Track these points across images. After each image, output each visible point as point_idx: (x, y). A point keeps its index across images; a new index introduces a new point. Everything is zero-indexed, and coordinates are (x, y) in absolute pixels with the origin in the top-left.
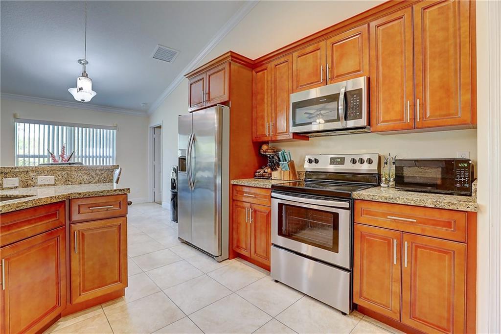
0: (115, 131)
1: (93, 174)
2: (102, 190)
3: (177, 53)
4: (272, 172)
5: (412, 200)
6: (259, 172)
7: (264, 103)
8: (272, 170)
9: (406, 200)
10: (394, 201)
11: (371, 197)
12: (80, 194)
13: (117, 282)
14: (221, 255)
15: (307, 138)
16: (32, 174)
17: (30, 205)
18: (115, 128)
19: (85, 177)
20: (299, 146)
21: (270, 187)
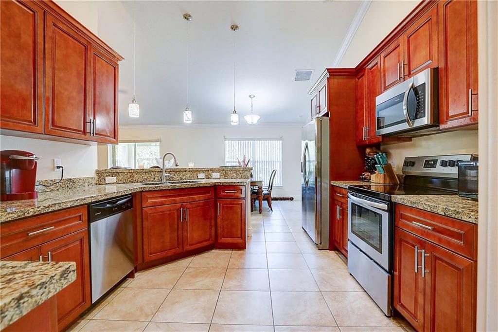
0: (281, 141)
1: (238, 173)
2: (231, 182)
3: (313, 72)
4: (371, 176)
5: (429, 206)
6: (363, 175)
7: (363, 109)
8: (371, 174)
9: (424, 205)
10: (417, 205)
11: (402, 200)
12: (221, 183)
13: (239, 238)
14: (321, 244)
15: (410, 139)
16: (210, 172)
17: (196, 186)
18: (281, 139)
19: (234, 174)
20: (404, 147)
21: (347, 188)
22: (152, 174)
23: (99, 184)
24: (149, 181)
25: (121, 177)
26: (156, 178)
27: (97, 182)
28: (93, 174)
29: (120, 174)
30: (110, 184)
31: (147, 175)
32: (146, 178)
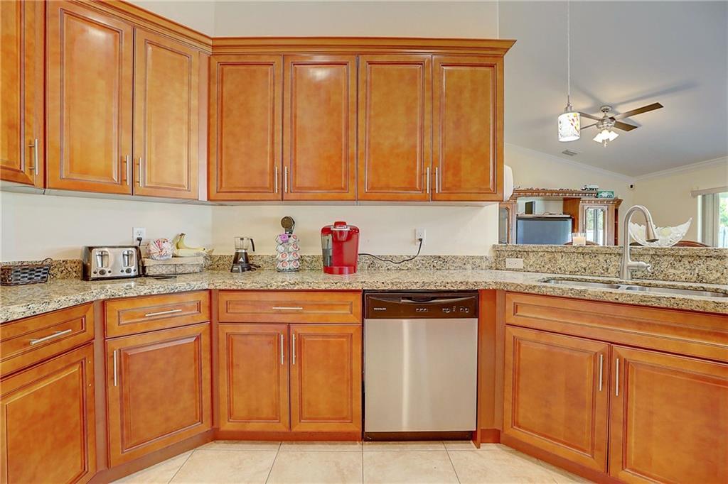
17: (664, 304)
22: (601, 258)
23: (497, 269)
24: (592, 274)
25: (532, 259)
26: (612, 269)
27: (493, 265)
28: (488, 253)
29: (531, 254)
30: (513, 270)
31: (588, 261)
32: (584, 266)
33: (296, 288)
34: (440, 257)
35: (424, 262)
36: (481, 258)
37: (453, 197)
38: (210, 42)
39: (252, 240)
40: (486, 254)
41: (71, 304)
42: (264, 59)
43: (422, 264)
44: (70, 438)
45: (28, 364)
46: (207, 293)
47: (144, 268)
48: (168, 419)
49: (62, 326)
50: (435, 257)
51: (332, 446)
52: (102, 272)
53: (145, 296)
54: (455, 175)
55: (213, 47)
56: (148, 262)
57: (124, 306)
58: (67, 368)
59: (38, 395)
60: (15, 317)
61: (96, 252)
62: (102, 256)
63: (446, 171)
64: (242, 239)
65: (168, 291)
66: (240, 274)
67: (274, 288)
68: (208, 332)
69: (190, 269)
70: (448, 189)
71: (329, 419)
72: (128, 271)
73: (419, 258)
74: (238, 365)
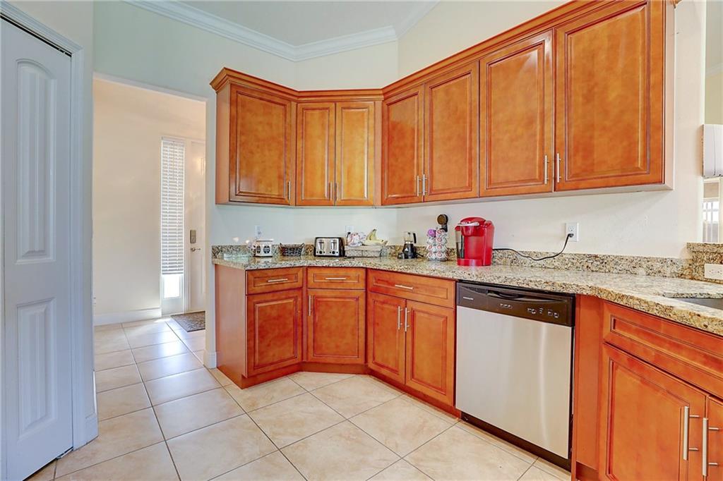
23: (690, 278)
27: (685, 272)
28: (676, 254)
33: (408, 272)
34: (596, 256)
35: (575, 261)
36: (664, 261)
37: (583, 184)
38: (381, 92)
39: (414, 235)
40: (676, 257)
41: (288, 266)
42: (412, 92)
43: (573, 263)
44: (286, 335)
45: (267, 291)
46: (364, 271)
47: (344, 252)
48: (337, 347)
49: (284, 276)
50: (590, 256)
51: (436, 411)
52: (321, 252)
53: (326, 267)
54: (585, 158)
55: (384, 94)
56: (346, 248)
57: (316, 271)
58: (286, 299)
59: (272, 307)
60: (261, 268)
61: (318, 241)
62: (321, 243)
63: (575, 155)
64: (409, 233)
65: (338, 266)
66: (403, 260)
67: (395, 270)
68: (364, 296)
69: (372, 254)
70: (577, 175)
71: (429, 385)
72: (334, 253)
73: (569, 257)
74: (378, 324)
